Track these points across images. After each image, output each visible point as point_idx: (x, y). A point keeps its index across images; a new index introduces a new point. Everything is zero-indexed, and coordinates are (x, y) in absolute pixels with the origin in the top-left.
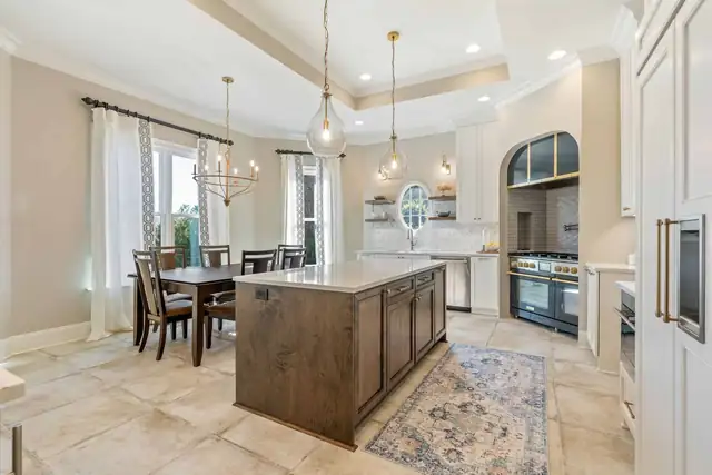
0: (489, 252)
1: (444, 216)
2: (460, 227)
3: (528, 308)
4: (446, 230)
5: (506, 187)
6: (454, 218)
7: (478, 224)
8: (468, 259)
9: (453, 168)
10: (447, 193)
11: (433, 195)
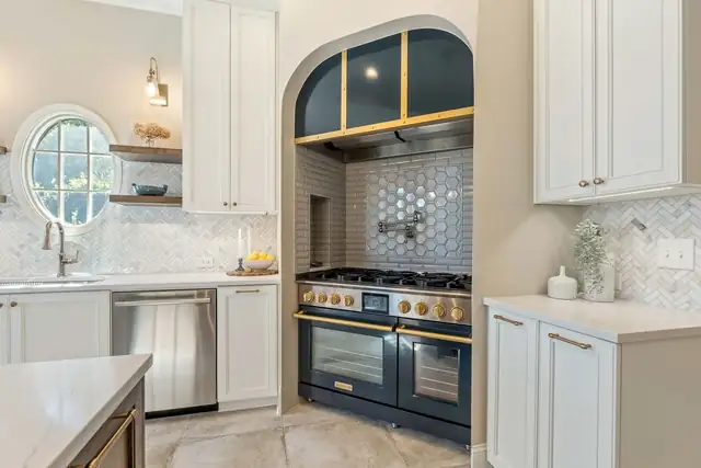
0: (253, 272)
1: (152, 195)
2: (190, 221)
3: (338, 385)
4: (157, 227)
5: (292, 141)
6: (178, 200)
7: (231, 214)
8: (213, 293)
9: (175, 94)
10: (158, 143)
11: (125, 143)
